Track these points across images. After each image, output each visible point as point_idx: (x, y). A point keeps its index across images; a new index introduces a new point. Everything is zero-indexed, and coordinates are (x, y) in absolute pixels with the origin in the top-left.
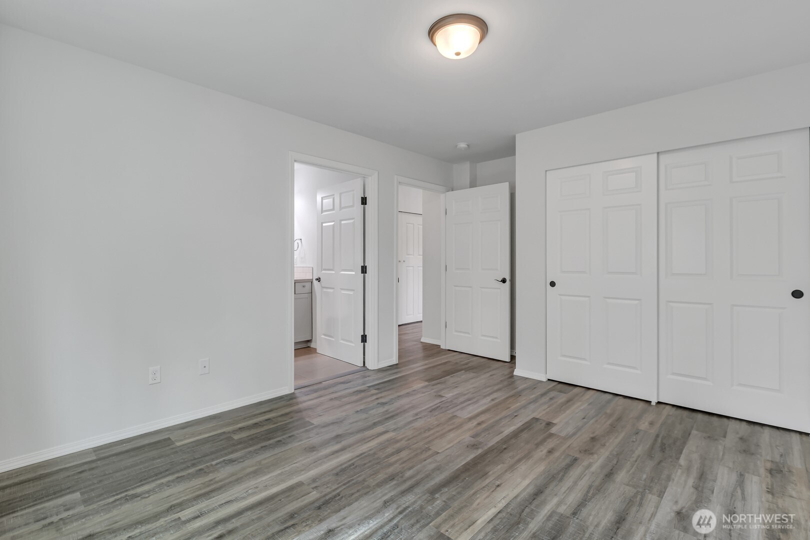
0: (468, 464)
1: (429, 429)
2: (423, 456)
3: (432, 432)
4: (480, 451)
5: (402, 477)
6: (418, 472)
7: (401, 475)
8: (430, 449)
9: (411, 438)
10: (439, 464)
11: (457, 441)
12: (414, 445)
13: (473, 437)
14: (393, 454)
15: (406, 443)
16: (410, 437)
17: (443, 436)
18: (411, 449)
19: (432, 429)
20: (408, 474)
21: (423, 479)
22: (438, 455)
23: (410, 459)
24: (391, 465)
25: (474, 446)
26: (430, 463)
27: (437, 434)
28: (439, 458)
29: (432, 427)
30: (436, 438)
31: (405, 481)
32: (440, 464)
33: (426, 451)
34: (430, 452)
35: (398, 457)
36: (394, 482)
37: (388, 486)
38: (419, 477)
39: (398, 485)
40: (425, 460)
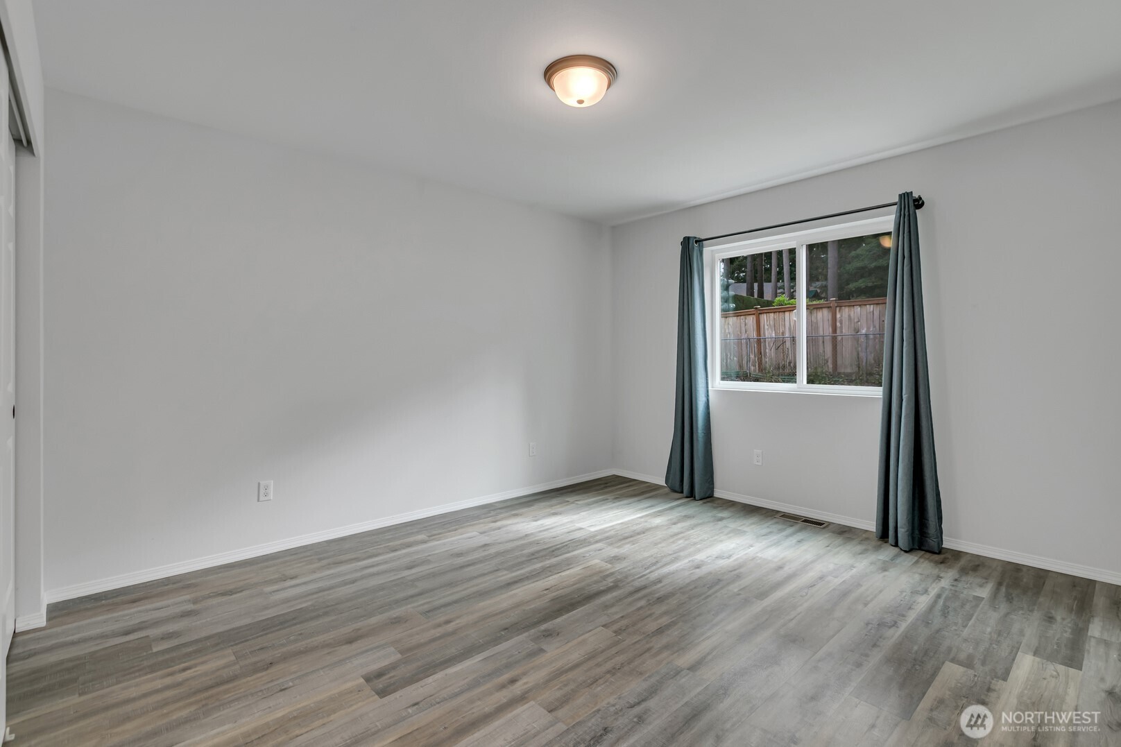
0: (568, 611)
1: (612, 672)
2: (624, 622)
3: (609, 665)
4: (544, 627)
5: (649, 600)
6: (630, 604)
7: (651, 602)
8: (615, 632)
9: (645, 652)
10: (605, 612)
11: (570, 645)
12: (639, 640)
13: (542, 651)
14: (668, 627)
15: (651, 645)
16: (647, 655)
17: (591, 656)
18: (644, 633)
19: (608, 672)
20: (642, 603)
21: (626, 597)
22: (604, 623)
23: (643, 619)
24: (666, 613)
25: (548, 634)
26: (616, 613)
27: (600, 660)
28: (604, 619)
29: (608, 676)
30: (602, 652)
31: (645, 596)
32: (603, 611)
33: (620, 630)
34: (615, 627)
35: (660, 621)
36: (657, 595)
37: (662, 593)
38: (630, 599)
39: (651, 593)
40: (622, 617)
